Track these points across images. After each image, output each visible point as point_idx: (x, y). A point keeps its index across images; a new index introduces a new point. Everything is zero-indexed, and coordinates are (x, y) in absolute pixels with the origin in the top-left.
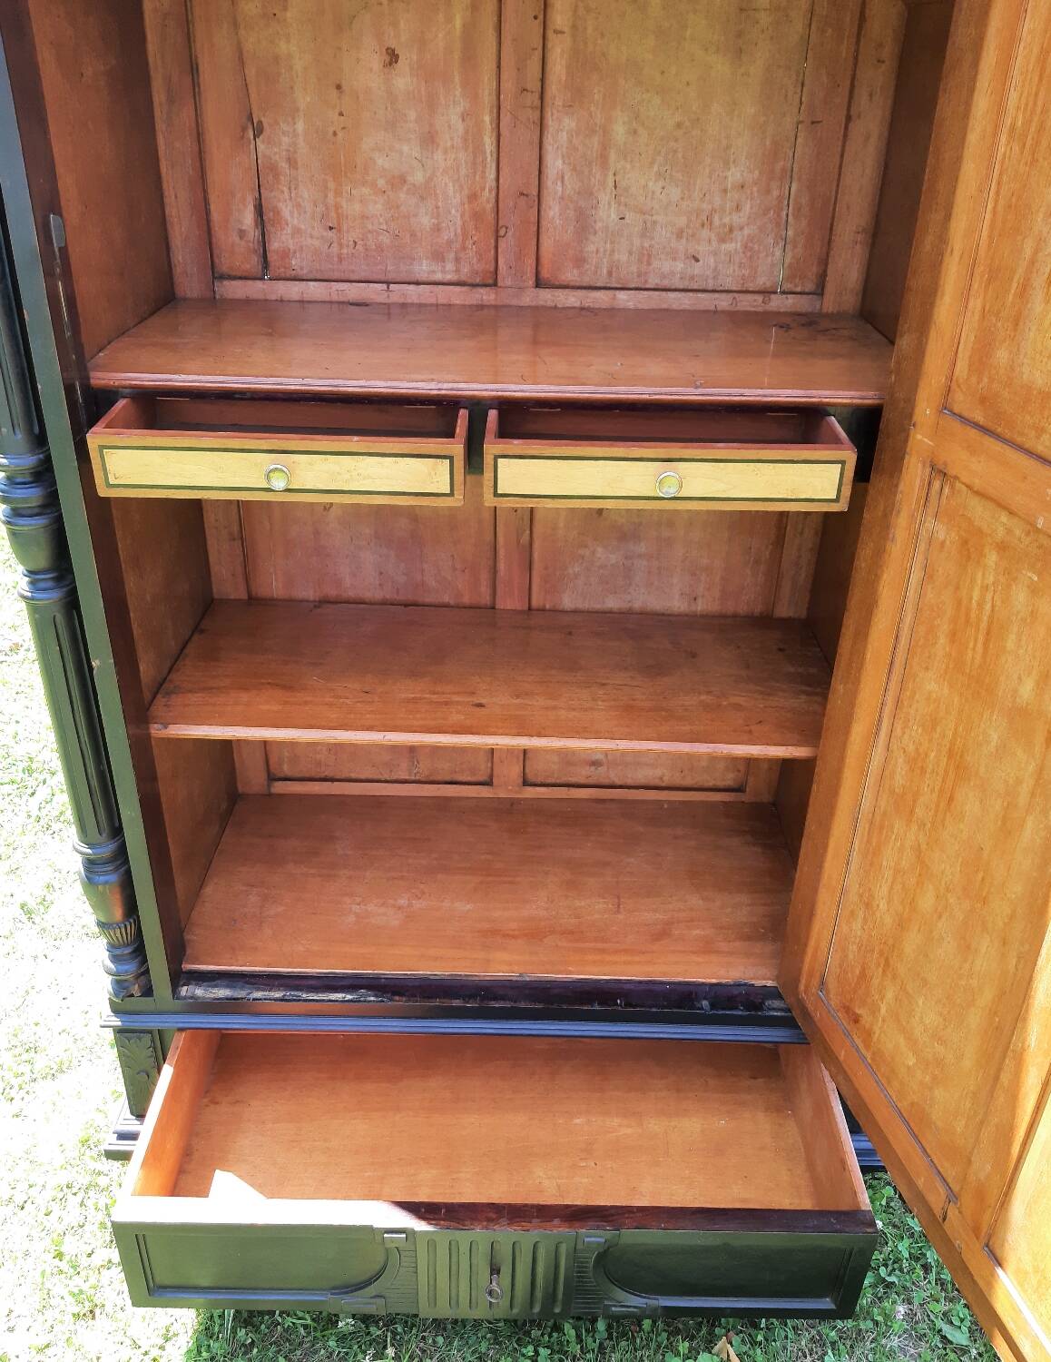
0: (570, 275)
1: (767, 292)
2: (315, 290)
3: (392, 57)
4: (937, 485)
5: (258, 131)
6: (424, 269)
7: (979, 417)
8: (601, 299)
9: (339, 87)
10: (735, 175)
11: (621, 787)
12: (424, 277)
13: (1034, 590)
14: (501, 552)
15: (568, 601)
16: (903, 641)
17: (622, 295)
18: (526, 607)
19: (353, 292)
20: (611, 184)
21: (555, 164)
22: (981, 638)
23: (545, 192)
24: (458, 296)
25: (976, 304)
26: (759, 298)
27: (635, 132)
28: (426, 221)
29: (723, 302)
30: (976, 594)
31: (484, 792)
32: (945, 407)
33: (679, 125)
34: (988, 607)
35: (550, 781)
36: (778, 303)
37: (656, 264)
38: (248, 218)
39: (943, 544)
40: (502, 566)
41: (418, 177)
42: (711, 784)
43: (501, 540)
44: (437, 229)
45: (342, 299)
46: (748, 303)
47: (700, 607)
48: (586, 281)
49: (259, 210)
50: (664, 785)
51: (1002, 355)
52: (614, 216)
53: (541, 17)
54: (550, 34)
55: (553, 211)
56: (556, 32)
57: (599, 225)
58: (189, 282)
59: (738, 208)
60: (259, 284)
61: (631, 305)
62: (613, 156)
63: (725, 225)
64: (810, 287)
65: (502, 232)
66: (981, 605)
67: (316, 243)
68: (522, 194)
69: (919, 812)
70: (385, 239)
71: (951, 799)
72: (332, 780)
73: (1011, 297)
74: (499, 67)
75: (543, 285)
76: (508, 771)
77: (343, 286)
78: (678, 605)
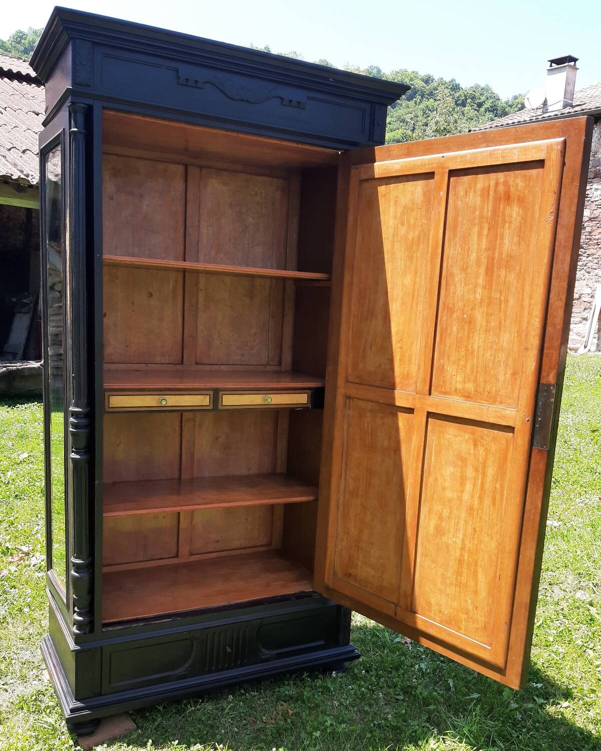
0: (206, 361)
1: (265, 365)
2: (121, 366)
4: (348, 401)
6: (158, 359)
7: (358, 381)
8: (215, 368)
9: (133, 303)
10: (253, 331)
11: (227, 550)
12: (158, 362)
13: (382, 418)
14: (183, 457)
15: (207, 474)
17: (222, 366)
18: (191, 477)
19: (134, 367)
20: (217, 333)
21: (201, 327)
22: (370, 436)
23: (198, 335)
24: (170, 368)
25: (351, 355)
26: (263, 367)
27: (224, 318)
28: (159, 344)
29: (253, 368)
30: (366, 425)
31: (175, 561)
32: (347, 381)
33: (237, 317)
35: (200, 552)
36: (268, 368)
37: (232, 357)
39: (353, 416)
40: (184, 461)
41: (158, 331)
42: (259, 544)
43: (183, 451)
44: (163, 347)
45: (131, 369)
46: (260, 368)
47: (251, 472)
48: (210, 362)
51: (361, 366)
52: (218, 342)
53: (196, 286)
55: (200, 341)
56: (200, 290)
57: (214, 345)
59: (254, 341)
61: (225, 369)
62: (217, 325)
63: (251, 345)
64: (276, 363)
65: (185, 347)
67: (122, 351)
68: (191, 336)
70: (146, 350)
72: (111, 565)
73: (361, 352)
74: (184, 299)
75: (197, 363)
76: (184, 550)
77: (131, 365)
78: (244, 472)
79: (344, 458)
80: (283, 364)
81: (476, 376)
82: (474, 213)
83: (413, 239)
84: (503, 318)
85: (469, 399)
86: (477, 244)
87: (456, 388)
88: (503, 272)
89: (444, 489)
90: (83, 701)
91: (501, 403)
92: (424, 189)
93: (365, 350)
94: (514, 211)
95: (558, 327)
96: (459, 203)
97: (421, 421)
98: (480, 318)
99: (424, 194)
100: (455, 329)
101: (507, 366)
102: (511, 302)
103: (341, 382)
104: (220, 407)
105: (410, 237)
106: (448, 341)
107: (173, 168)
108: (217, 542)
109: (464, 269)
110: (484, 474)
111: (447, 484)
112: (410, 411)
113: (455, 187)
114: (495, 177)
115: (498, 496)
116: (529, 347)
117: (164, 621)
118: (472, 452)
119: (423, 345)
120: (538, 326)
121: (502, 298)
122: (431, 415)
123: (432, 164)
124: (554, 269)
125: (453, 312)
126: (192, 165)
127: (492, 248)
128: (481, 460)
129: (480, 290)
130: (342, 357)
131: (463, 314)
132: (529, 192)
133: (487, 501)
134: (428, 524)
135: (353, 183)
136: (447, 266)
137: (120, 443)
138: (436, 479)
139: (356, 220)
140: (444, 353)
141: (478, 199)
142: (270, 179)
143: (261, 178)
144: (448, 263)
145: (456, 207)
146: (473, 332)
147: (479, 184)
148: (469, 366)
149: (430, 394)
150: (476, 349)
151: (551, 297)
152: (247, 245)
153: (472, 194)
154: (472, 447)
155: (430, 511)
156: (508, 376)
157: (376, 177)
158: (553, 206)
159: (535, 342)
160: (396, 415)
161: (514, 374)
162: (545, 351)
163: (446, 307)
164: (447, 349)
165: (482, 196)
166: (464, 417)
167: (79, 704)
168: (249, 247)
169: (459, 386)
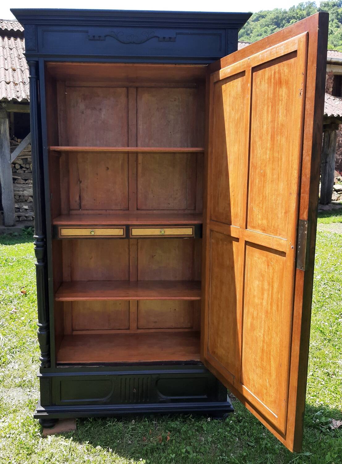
0: (144, 208)
1: (184, 210)
2: (90, 212)
3: (108, 168)
4: (212, 233)
5: (81, 182)
6: (114, 207)
7: (215, 219)
8: (151, 212)
9: (97, 174)
10: (176, 188)
11: (162, 329)
12: (113, 209)
13: (226, 245)
14: (131, 267)
15: (146, 279)
17: (155, 211)
18: (137, 280)
19: (99, 212)
20: (151, 190)
21: (140, 187)
22: (221, 257)
23: (138, 192)
24: (120, 212)
25: (212, 202)
27: (155, 181)
28: (114, 198)
29: (175, 212)
30: (219, 250)
31: (128, 332)
32: (211, 219)
33: (164, 179)
34: (221, 251)
35: (144, 328)
36: (186, 212)
37: (161, 205)
38: (77, 198)
39: (214, 243)
40: (131, 270)
41: (113, 190)
42: (185, 327)
43: (131, 264)
44: (116, 199)
45: (96, 213)
46: (180, 212)
47: (177, 279)
48: (147, 209)
49: (80, 197)
50: (173, 327)
51: (217, 209)
52: (152, 196)
53: (136, 161)
54: (138, 164)
55: (140, 196)
57: (149, 198)
58: (64, 212)
59: (177, 194)
60: (79, 211)
61: (157, 213)
62: (151, 185)
63: (174, 197)
64: (193, 208)
65: (130, 200)
67: (91, 203)
68: (134, 193)
69: (218, 297)
70: (106, 202)
71: (222, 290)
73: (216, 200)
74: (128, 170)
75: (138, 209)
76: (134, 325)
77: (97, 211)
78: (172, 279)
79: (211, 272)
81: (268, 215)
82: (264, 96)
83: (238, 119)
84: (280, 171)
85: (264, 232)
86: (267, 118)
87: (258, 224)
88: (279, 138)
89: (254, 296)
91: (280, 235)
92: (241, 83)
94: (283, 91)
95: (308, 176)
96: (258, 90)
97: (242, 248)
98: (268, 172)
99: (242, 87)
100: (257, 182)
101: (282, 207)
102: (283, 159)
103: (208, 221)
104: (131, 236)
105: (236, 118)
106: (254, 190)
107: (119, 90)
108: (155, 322)
109: (261, 138)
110: (273, 287)
111: (255, 293)
112: (237, 240)
113: (255, 79)
114: (273, 68)
115: (280, 304)
116: (292, 192)
117: (94, 366)
118: (266, 270)
119: (243, 193)
120: (296, 176)
121: (279, 157)
122: (247, 243)
123: (244, 65)
124: (305, 132)
125: (256, 169)
126: (131, 87)
127: (273, 121)
128: (271, 276)
129: (268, 152)
131: (261, 170)
132: (291, 76)
133: (274, 308)
134: (248, 321)
135: (212, 84)
136: (253, 136)
137: (92, 257)
138: (250, 289)
139: (213, 110)
140: (253, 199)
141: (266, 85)
142: (184, 89)
143: (178, 90)
144: (253, 134)
145: (256, 94)
146: (266, 183)
147: (266, 75)
148: (264, 208)
149: (246, 228)
150: (267, 195)
151: (304, 153)
152: (170, 133)
153: (263, 83)
154: (267, 266)
155: (248, 312)
156: (283, 214)
157: (220, 79)
158: (302, 84)
159: (295, 188)
160: (232, 243)
161: (286, 213)
162: (302, 195)
163: (253, 165)
164: (254, 195)
165: (268, 83)
166: (262, 245)
167: (43, 409)
168: (171, 134)
169: (260, 222)
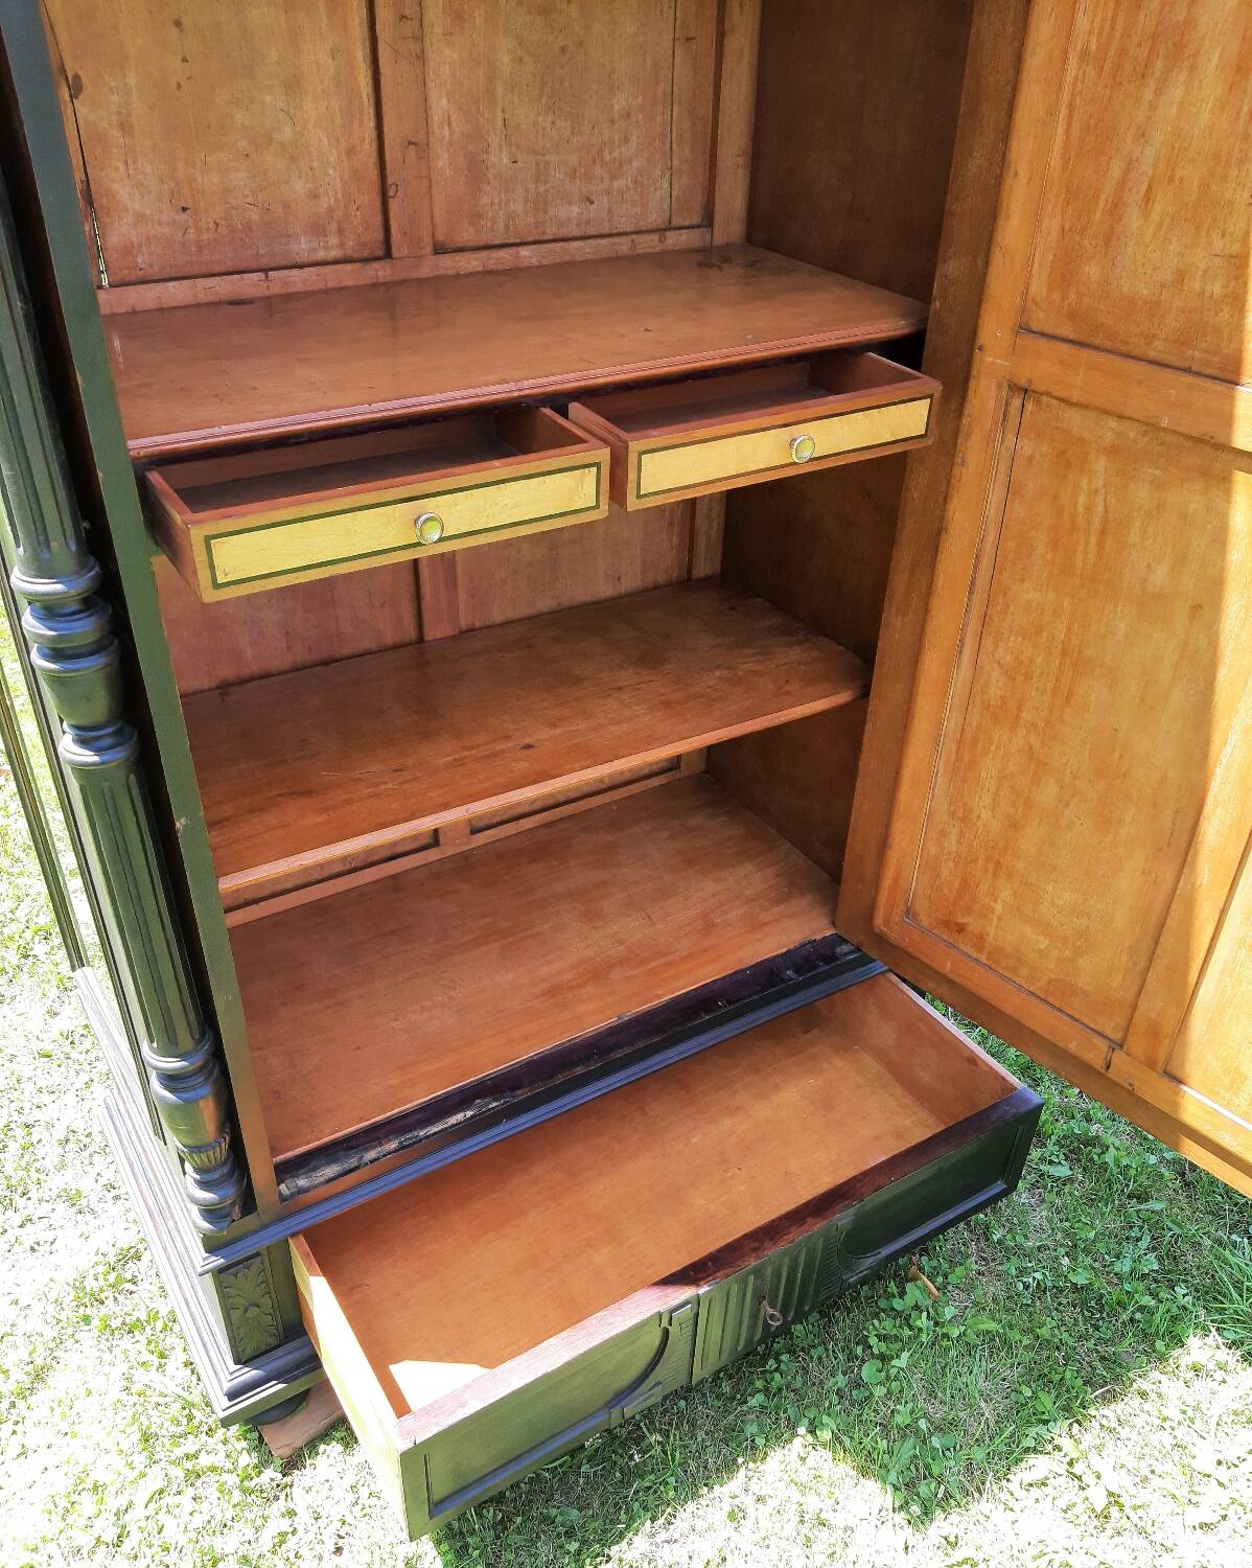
0: (467, 236)
1: (661, 231)
2: (172, 292)
4: (1017, 403)
5: (75, 89)
6: (303, 247)
7: (1068, 332)
8: (503, 258)
9: (178, 24)
10: (620, 103)
12: (304, 258)
13: (1158, 485)
16: (986, 561)
17: (524, 252)
19: (224, 287)
20: (500, 123)
21: (440, 105)
22: (1093, 540)
23: (431, 139)
24: (347, 276)
25: (1050, 225)
26: (655, 237)
27: (521, 60)
28: (300, 187)
29: (623, 246)
30: (1082, 499)
31: (432, 856)
33: (563, 50)
34: (1100, 508)
36: (674, 241)
37: (552, 211)
39: (1030, 459)
41: (287, 133)
44: (314, 196)
45: (211, 298)
46: (647, 244)
47: (624, 585)
48: (484, 240)
49: (88, 196)
51: (1092, 271)
52: (506, 160)
55: (441, 160)
57: (491, 173)
61: (535, 261)
62: (500, 91)
63: (615, 159)
65: (391, 192)
66: (1088, 509)
67: (167, 230)
68: (410, 143)
69: (1026, 715)
70: (254, 215)
71: (1069, 695)
73: (1098, 215)
75: (440, 249)
77: (209, 282)
78: (604, 589)
80: (718, 218)
90: (257, 1362)
93: (1116, 209)
130: (1012, 230)
167: (250, 1374)
